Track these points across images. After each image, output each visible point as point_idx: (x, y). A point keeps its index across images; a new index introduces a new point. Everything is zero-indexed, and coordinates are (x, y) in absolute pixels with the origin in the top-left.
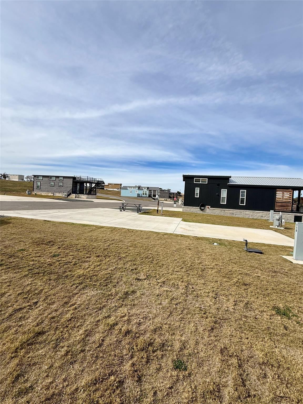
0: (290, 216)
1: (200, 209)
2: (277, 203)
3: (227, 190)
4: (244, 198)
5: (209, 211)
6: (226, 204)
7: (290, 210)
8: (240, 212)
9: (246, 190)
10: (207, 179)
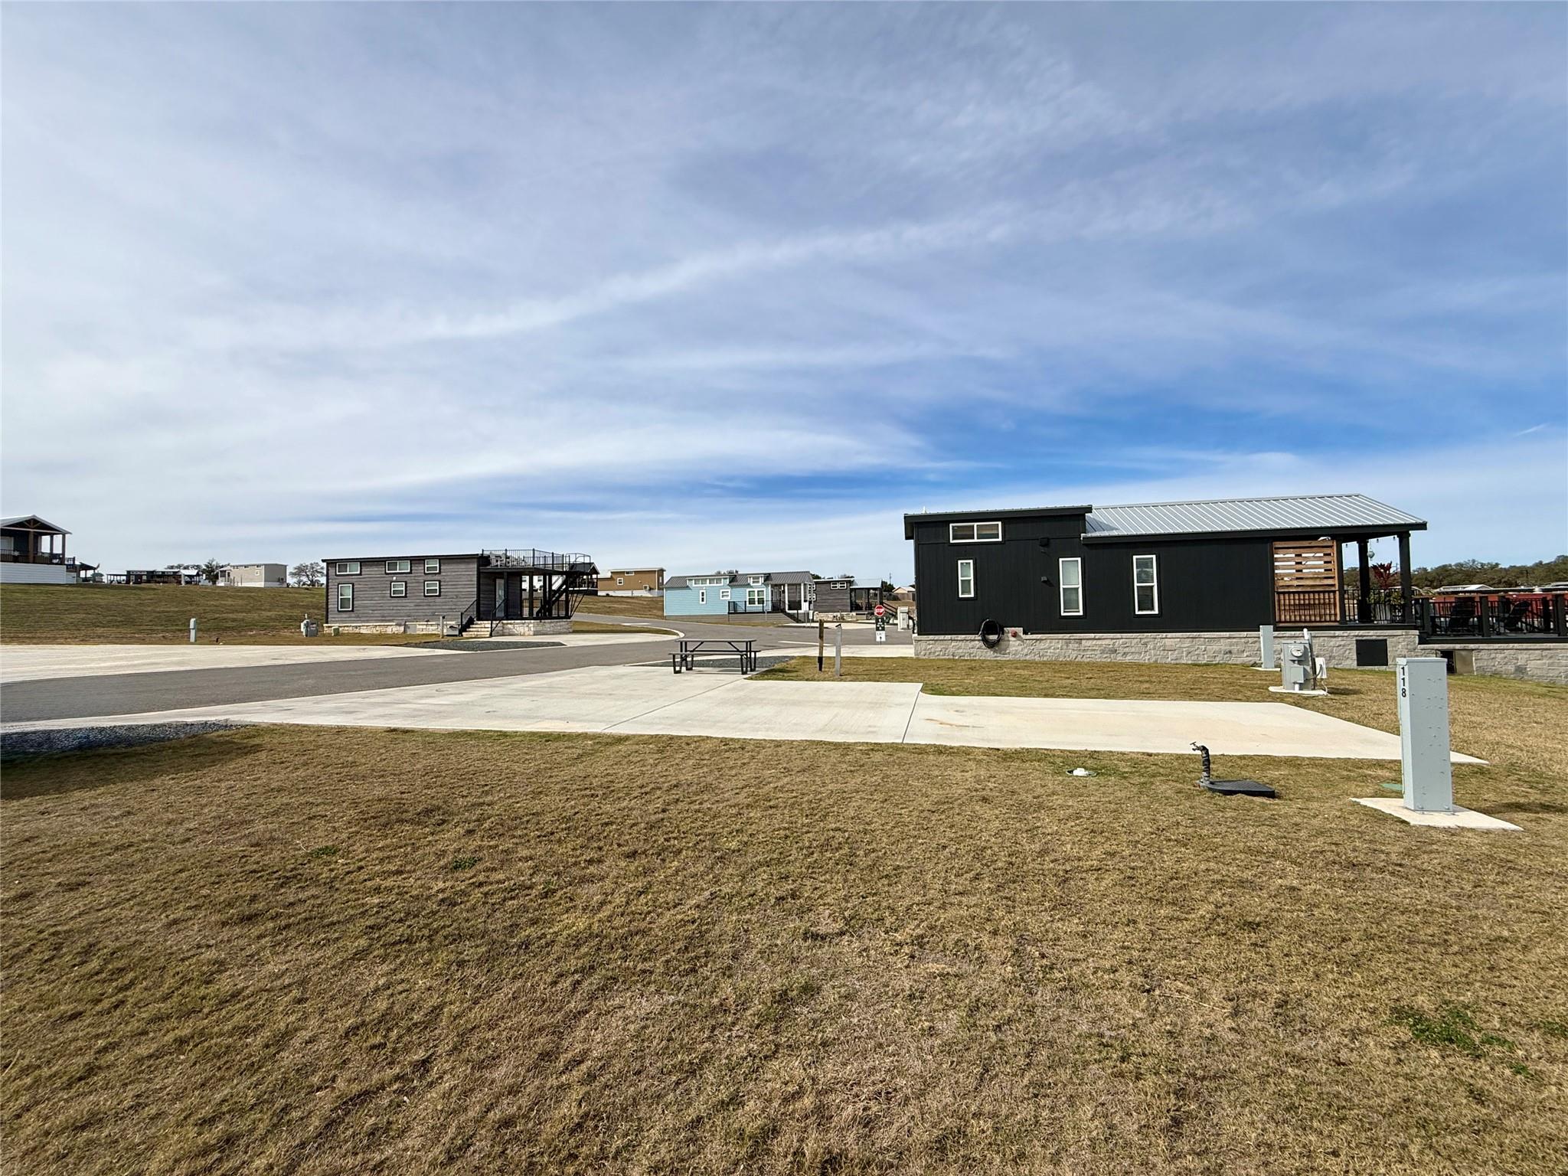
0: (1339, 642)
1: (985, 640)
2: (1282, 597)
3: (1079, 559)
4: (1152, 587)
5: (1020, 648)
6: (1081, 613)
7: (1336, 621)
8: (1143, 641)
9: (1154, 557)
10: (1000, 523)
